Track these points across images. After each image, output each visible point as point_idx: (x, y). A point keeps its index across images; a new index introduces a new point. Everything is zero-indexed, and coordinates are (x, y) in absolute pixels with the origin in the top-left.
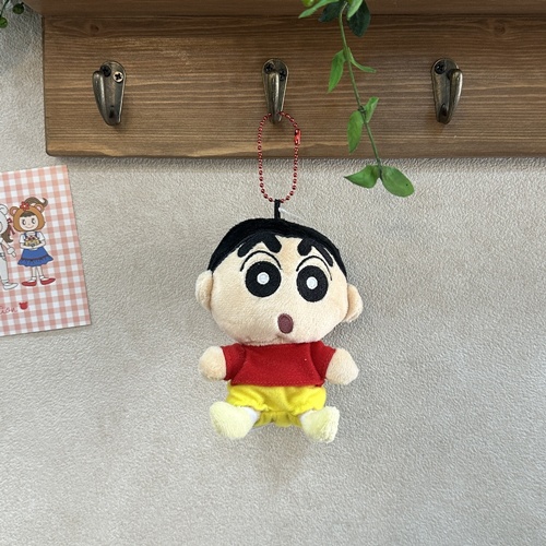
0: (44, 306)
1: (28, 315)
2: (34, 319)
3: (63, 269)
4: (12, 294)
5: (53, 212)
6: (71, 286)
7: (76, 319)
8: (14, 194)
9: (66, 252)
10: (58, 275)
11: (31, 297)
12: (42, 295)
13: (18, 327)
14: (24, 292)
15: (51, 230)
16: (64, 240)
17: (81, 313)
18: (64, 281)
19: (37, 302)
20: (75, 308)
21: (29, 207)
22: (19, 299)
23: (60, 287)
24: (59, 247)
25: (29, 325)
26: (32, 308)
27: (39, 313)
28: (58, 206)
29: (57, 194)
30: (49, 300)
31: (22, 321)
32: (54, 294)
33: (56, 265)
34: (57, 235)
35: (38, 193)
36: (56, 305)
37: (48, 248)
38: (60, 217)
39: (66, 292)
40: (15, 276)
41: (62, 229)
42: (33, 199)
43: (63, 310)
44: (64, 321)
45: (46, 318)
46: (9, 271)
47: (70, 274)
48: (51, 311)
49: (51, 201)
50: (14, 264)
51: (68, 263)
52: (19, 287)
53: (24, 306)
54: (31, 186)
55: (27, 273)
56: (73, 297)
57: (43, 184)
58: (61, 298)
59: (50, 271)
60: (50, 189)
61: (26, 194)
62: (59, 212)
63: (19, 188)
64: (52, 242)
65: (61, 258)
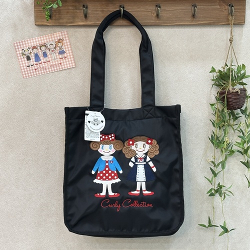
0: (65, 63)
1: (62, 66)
2: (63, 67)
3: (68, 55)
4: (58, 61)
5: (65, 42)
6: (71, 58)
7: (72, 66)
8: (56, 38)
9: (69, 50)
10: (67, 56)
11: (62, 62)
12: (64, 61)
13: (60, 69)
14: (60, 61)
15: (65, 46)
16: (68, 48)
17: (73, 64)
18: (69, 57)
19: (63, 62)
20: (72, 63)
21: (60, 41)
22: (59, 62)
23: (68, 59)
24: (67, 49)
25: (62, 68)
26: (62, 64)
27: (64, 65)
28: (66, 40)
29: (65, 37)
30: (66, 62)
31: (61, 67)
32: (67, 60)
33: (67, 54)
34: (66, 47)
35: (61, 38)
36: (68, 63)
37: (64, 50)
38: (67, 43)
39: (70, 60)
40: (58, 57)
41: (67, 45)
42: (60, 39)
43: (69, 64)
44: (70, 66)
45: (66, 66)
46: (56, 56)
47: (70, 56)
48: (67, 64)
49: (64, 39)
50: (57, 54)
51: (69, 53)
52: (59, 60)
53: (61, 64)
54: (59, 36)
55: (61, 56)
56: (71, 61)
57: (62, 35)
58: (69, 61)
59: (66, 55)
60: (64, 36)
61: (59, 38)
62: (66, 42)
63: (57, 37)
64: (65, 48)
65: (68, 52)
